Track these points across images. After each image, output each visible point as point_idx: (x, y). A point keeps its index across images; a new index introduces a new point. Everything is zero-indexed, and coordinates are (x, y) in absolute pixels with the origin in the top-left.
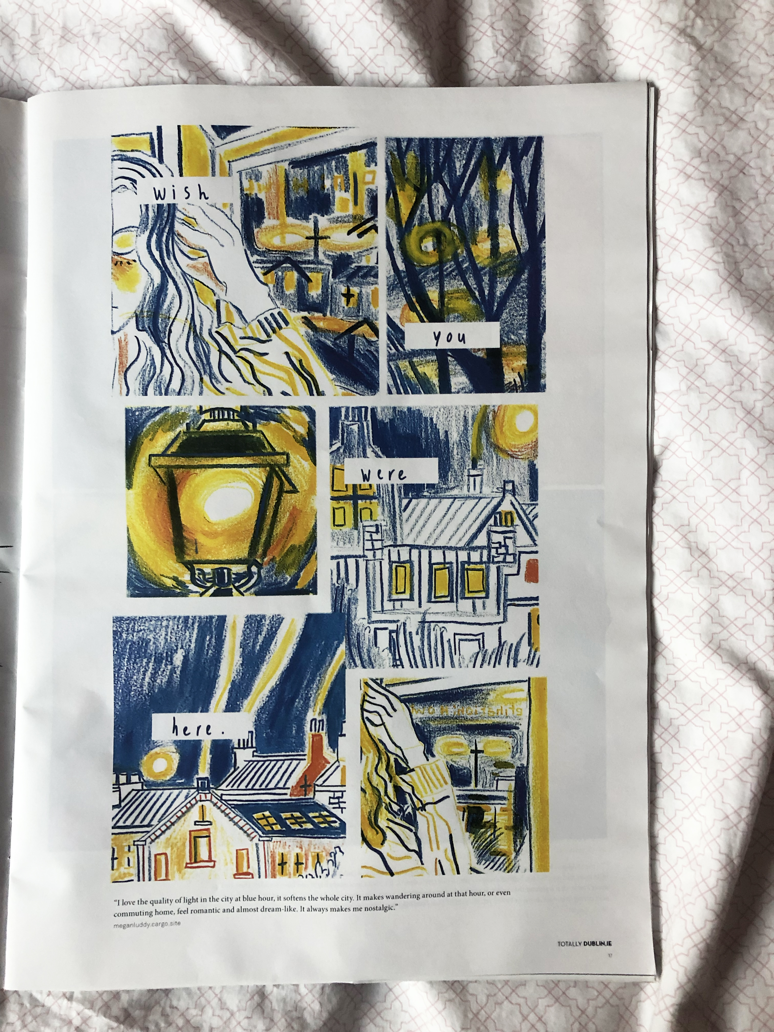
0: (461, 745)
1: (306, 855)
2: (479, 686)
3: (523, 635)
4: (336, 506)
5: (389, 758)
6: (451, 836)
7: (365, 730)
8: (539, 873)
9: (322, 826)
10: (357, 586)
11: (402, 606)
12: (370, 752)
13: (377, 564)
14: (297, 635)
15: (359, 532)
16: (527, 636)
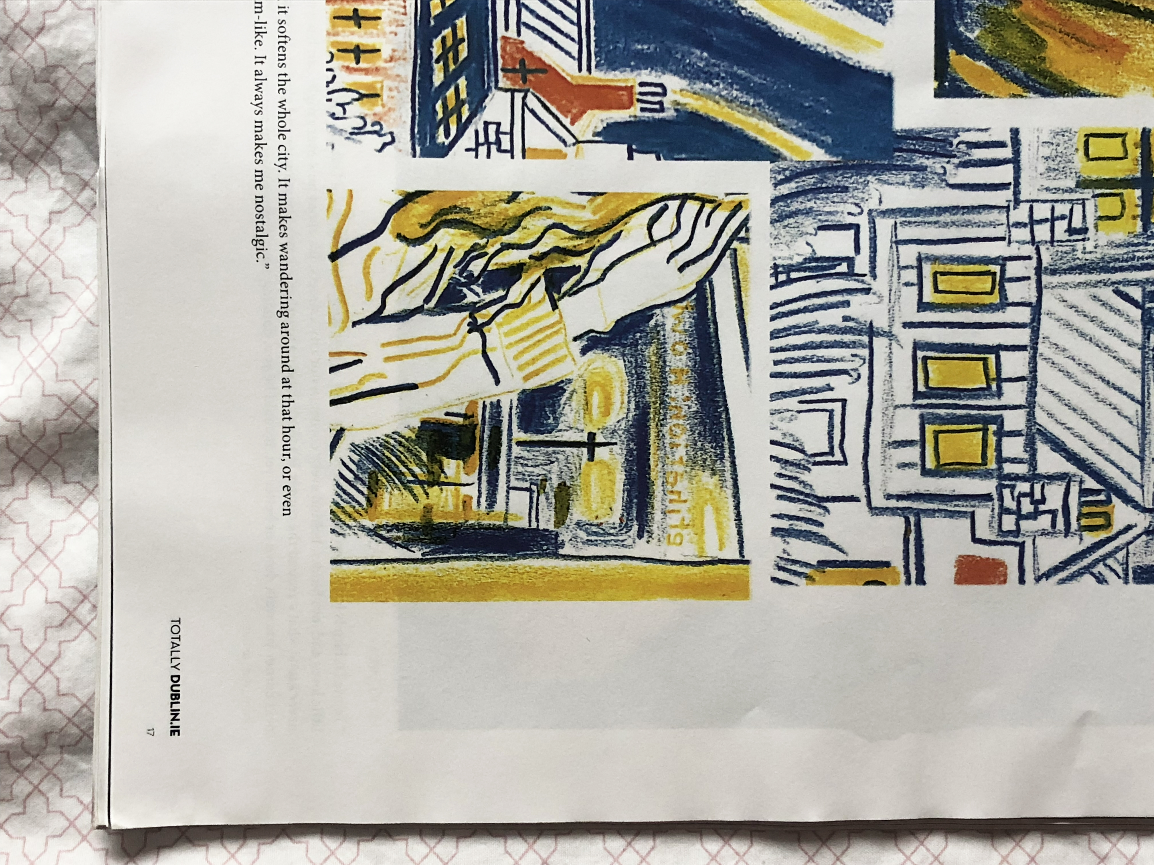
0: (607, 413)
1: (377, 69)
2: (732, 452)
3: (841, 550)
4: (1130, 141)
5: (580, 254)
6: (414, 387)
7: (641, 202)
8: (329, 579)
9: (439, 106)
10: (953, 186)
11: (907, 284)
12: (594, 213)
13: (1001, 231)
14: (848, 53)
15: (1071, 191)
16: (840, 557)
